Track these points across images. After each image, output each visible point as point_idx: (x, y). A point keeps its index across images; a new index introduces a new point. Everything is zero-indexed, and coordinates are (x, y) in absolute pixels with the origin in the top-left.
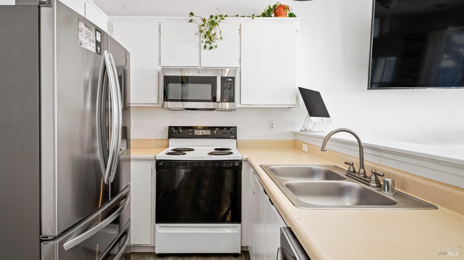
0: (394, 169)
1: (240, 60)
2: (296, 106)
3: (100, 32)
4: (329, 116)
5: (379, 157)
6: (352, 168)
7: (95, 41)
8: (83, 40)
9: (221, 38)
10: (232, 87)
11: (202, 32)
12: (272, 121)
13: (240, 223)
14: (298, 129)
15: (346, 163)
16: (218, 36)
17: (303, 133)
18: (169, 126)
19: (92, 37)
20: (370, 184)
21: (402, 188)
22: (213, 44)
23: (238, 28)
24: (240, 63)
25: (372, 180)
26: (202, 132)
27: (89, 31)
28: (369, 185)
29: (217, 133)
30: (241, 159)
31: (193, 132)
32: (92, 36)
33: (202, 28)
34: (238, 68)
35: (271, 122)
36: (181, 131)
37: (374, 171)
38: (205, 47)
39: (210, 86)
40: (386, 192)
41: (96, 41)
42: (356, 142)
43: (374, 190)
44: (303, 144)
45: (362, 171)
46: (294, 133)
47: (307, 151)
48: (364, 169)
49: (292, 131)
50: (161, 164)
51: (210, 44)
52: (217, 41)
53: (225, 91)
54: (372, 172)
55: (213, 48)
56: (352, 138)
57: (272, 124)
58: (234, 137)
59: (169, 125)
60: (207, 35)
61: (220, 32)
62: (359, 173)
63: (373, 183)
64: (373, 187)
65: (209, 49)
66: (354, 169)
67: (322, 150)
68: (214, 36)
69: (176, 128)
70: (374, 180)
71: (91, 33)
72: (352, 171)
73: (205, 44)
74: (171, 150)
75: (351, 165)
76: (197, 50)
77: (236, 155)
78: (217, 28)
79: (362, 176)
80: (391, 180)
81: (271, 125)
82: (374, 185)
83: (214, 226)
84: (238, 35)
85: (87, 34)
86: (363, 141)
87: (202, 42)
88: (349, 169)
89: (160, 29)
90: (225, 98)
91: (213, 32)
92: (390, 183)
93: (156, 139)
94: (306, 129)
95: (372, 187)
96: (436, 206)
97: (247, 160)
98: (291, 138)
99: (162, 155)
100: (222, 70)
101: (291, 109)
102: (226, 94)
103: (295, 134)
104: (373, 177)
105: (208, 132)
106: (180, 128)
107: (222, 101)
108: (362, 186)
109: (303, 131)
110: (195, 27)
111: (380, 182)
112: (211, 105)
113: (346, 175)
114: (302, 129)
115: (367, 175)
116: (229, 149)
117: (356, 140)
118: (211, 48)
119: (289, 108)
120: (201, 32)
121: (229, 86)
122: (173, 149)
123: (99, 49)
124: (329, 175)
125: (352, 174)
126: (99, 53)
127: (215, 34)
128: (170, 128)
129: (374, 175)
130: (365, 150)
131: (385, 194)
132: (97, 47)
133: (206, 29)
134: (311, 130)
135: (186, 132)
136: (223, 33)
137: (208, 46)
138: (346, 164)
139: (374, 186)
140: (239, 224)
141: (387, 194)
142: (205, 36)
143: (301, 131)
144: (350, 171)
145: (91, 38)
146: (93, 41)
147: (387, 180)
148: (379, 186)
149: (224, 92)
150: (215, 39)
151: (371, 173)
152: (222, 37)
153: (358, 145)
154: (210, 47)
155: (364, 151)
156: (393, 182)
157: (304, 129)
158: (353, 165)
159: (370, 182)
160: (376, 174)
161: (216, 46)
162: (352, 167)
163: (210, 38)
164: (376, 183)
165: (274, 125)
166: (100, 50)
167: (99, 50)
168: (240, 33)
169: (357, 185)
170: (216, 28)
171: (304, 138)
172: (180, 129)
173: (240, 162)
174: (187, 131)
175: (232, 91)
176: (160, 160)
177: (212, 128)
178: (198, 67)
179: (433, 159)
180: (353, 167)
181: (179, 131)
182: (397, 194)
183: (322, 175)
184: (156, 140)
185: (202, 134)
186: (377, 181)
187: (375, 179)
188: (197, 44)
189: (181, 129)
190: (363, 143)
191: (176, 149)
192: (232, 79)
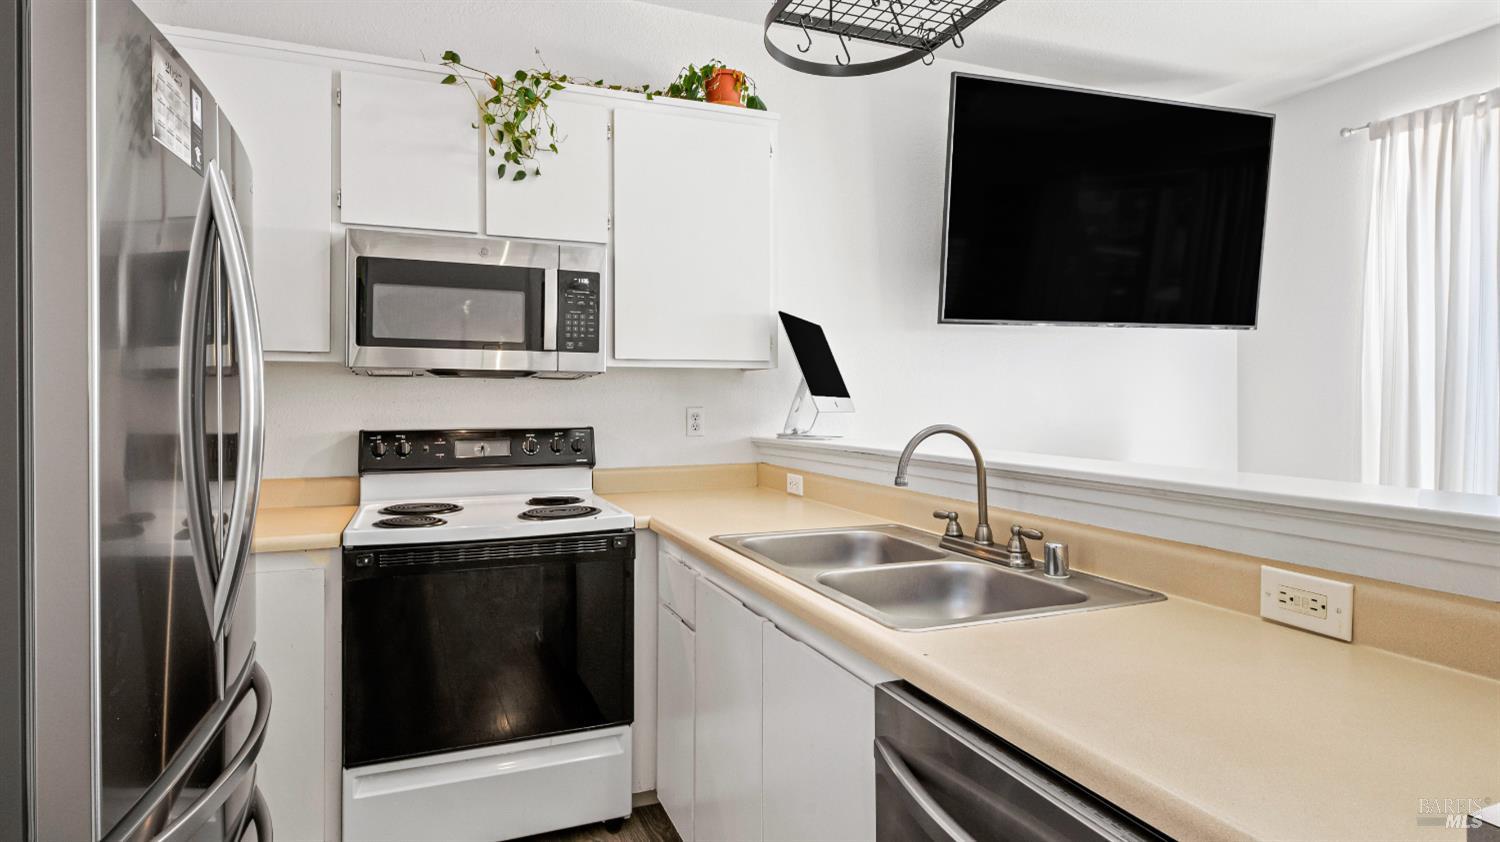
0: (1056, 520)
1: (612, 221)
2: (771, 365)
3: (200, 93)
4: (847, 395)
5: (1015, 495)
6: (955, 527)
7: (189, 126)
8: (163, 119)
9: (552, 146)
10: (591, 303)
11: (494, 121)
12: (696, 411)
13: (629, 723)
14: (769, 432)
15: (937, 515)
16: (543, 139)
17: (785, 441)
18: (362, 432)
19: (183, 111)
20: (1007, 561)
21: (1081, 562)
22: (527, 165)
23: (606, 122)
24: (612, 229)
25: (1013, 550)
26: (482, 448)
27: (175, 86)
28: (1007, 565)
29: (531, 451)
30: (632, 526)
31: (450, 450)
32: (183, 105)
33: (493, 109)
34: (604, 244)
35: (691, 412)
36: (407, 448)
37: (1016, 529)
38: (501, 170)
39: (518, 299)
40: (1051, 576)
41: (193, 124)
42: (972, 461)
43: (1020, 573)
44: (789, 475)
45: (984, 530)
46: (757, 444)
47: (802, 494)
48: (988, 526)
49: (751, 438)
50: (366, 561)
51: (517, 162)
52: (538, 155)
53: (569, 316)
54: (1012, 531)
55: (526, 178)
56: (961, 452)
57: (696, 417)
58: (585, 460)
59: (361, 429)
60: (506, 134)
61: (549, 130)
62: (977, 538)
63: (1017, 558)
64: (1018, 567)
65: (515, 179)
66: (959, 529)
67: (896, 484)
68: (530, 140)
69: (389, 436)
70: (1018, 550)
71: (181, 95)
72: (955, 534)
73: (503, 162)
74: (380, 512)
75: (951, 519)
76: (475, 179)
77: (612, 517)
78: (543, 114)
79: (984, 545)
80: (1060, 545)
81: (691, 422)
82: (1019, 562)
83: (548, 744)
84: (606, 144)
85: (171, 97)
86: (987, 458)
87: (492, 153)
88: (948, 530)
89: (337, 95)
90: (571, 339)
91: (525, 126)
92: (1060, 553)
93: (305, 476)
94: (795, 430)
95: (1015, 567)
96: (1163, 595)
97: (648, 529)
98: (748, 458)
99: (363, 530)
100: (560, 247)
101: (747, 372)
102: (572, 326)
103: (758, 447)
104: (1016, 543)
105: (502, 449)
106: (403, 437)
107: (561, 347)
108: (996, 570)
109: (787, 435)
110: (464, 101)
111: (1029, 555)
112: (522, 360)
113: (941, 546)
114: (781, 432)
115: (995, 540)
116: (576, 500)
117: (971, 457)
118: (521, 175)
119: (742, 370)
120: (490, 120)
121: (581, 299)
122: (386, 509)
123: (198, 154)
124: (890, 550)
125: (955, 542)
126: (200, 168)
127: (533, 132)
128: (366, 437)
129: (1016, 538)
130: (990, 481)
131: (1049, 579)
132: (194, 146)
133: (504, 113)
134: (808, 434)
135: (425, 450)
136: (559, 133)
137: (512, 169)
138: (938, 520)
139: (1018, 564)
140: (627, 727)
141: (1053, 579)
142: (501, 134)
143: (780, 436)
144: (950, 534)
145: (181, 114)
146: (185, 124)
147: (1052, 546)
148: (1029, 564)
149: (565, 319)
150: (533, 149)
151: (1011, 535)
152: (557, 145)
153: (975, 470)
154: (516, 171)
155: (988, 484)
156: (1066, 549)
157: (789, 432)
158: (956, 518)
159: (1008, 557)
160: (1020, 534)
161: (537, 173)
162: (954, 523)
163: (517, 144)
164: (1023, 558)
165: (701, 421)
166: (201, 157)
167: (198, 160)
168: (612, 139)
169: (979, 568)
170: (536, 115)
171: (792, 458)
172: (401, 439)
173: (630, 537)
174: (427, 447)
175: (591, 317)
176: (356, 548)
177: (514, 435)
178: (475, 233)
179: (1153, 489)
180: (958, 525)
181: (400, 447)
182: (1075, 577)
183: (872, 552)
184: (307, 480)
185: (482, 455)
186: (1025, 554)
187: (1021, 548)
188: (475, 160)
189: (383, 441)
190: (987, 463)
191: (395, 507)
192: (589, 280)
